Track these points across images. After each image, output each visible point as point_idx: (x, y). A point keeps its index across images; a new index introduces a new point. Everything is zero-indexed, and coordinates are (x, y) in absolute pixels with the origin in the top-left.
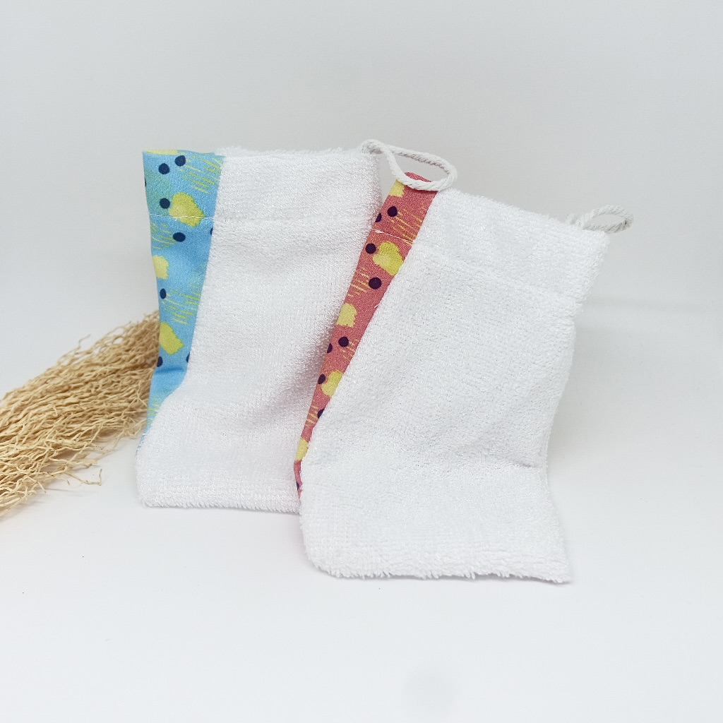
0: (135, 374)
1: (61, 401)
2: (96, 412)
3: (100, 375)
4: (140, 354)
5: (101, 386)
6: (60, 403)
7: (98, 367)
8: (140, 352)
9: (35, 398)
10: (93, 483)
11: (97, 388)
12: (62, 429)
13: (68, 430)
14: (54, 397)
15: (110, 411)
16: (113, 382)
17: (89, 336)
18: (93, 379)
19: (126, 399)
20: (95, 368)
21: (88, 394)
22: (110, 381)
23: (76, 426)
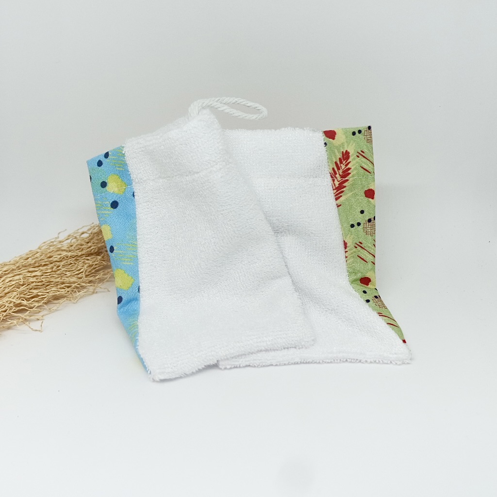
0: (88, 260)
1: (30, 273)
2: (52, 283)
3: (64, 258)
4: (95, 246)
5: (61, 266)
6: (29, 274)
7: (64, 252)
8: (95, 244)
9: (13, 270)
10: (36, 330)
11: (58, 267)
12: (25, 293)
13: (29, 294)
14: (26, 271)
15: (63, 283)
16: (71, 264)
17: (66, 230)
18: (58, 260)
19: (76, 276)
20: (62, 253)
21: (50, 271)
22: (69, 263)
23: (35, 292)
